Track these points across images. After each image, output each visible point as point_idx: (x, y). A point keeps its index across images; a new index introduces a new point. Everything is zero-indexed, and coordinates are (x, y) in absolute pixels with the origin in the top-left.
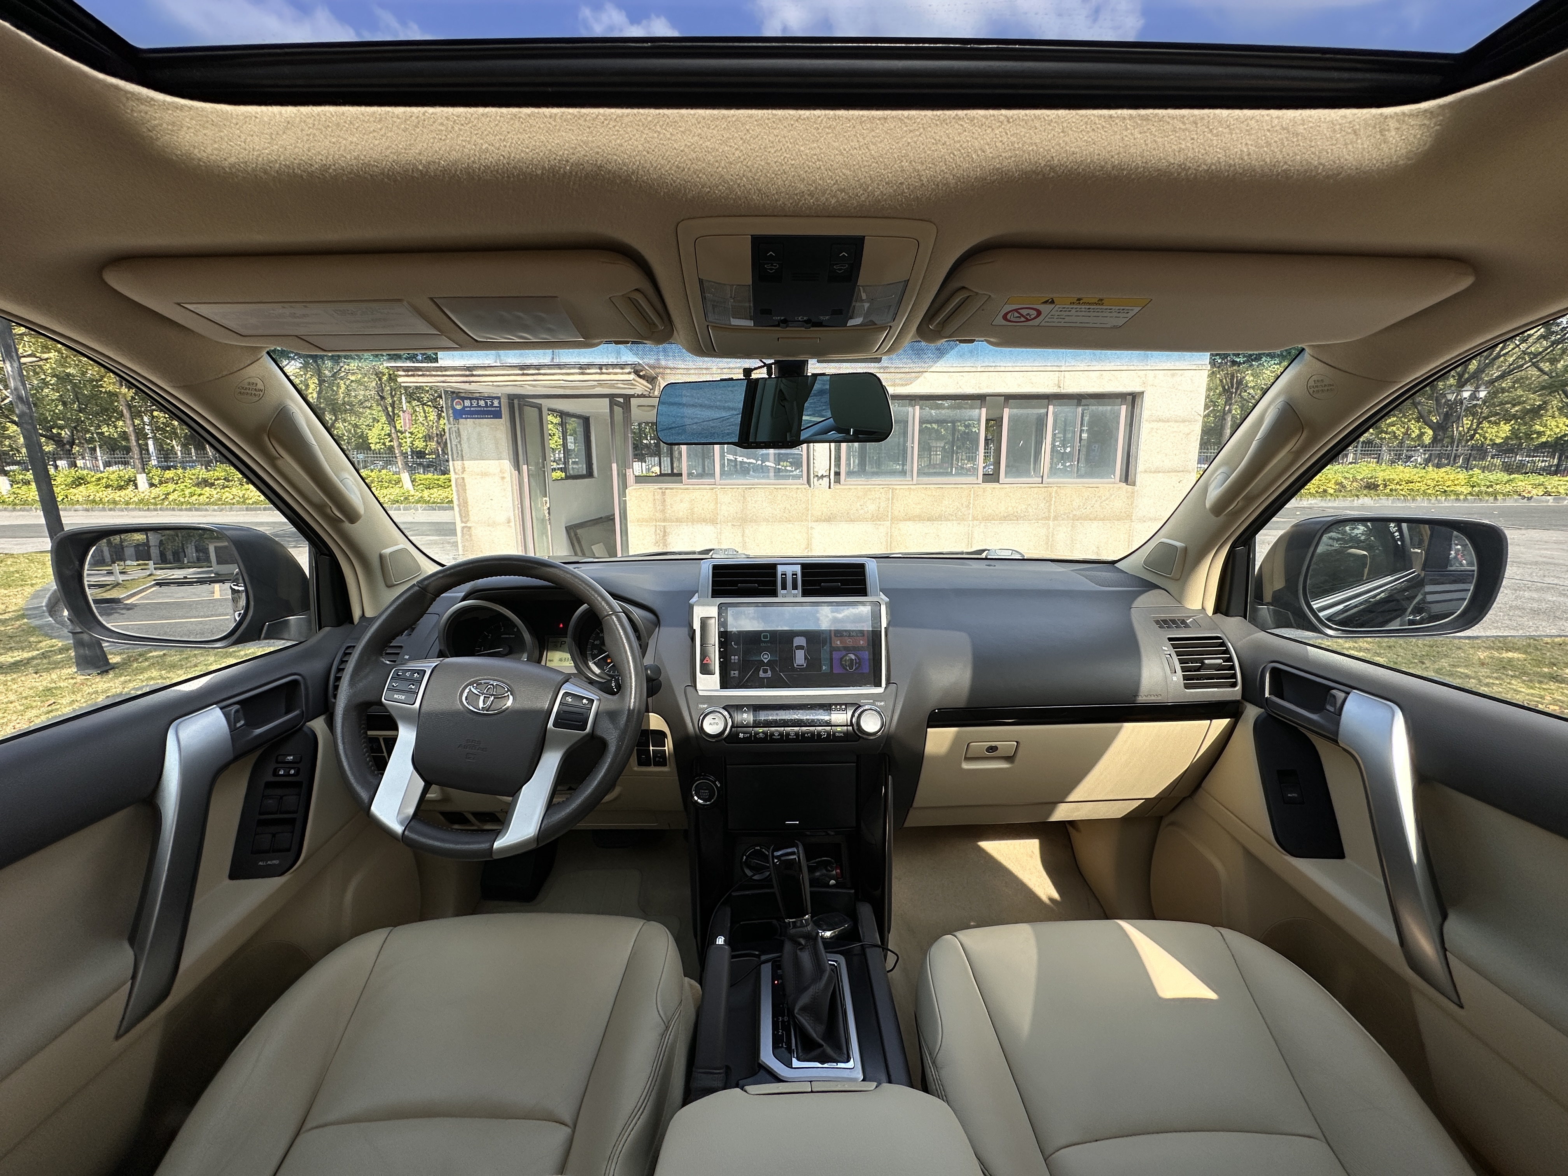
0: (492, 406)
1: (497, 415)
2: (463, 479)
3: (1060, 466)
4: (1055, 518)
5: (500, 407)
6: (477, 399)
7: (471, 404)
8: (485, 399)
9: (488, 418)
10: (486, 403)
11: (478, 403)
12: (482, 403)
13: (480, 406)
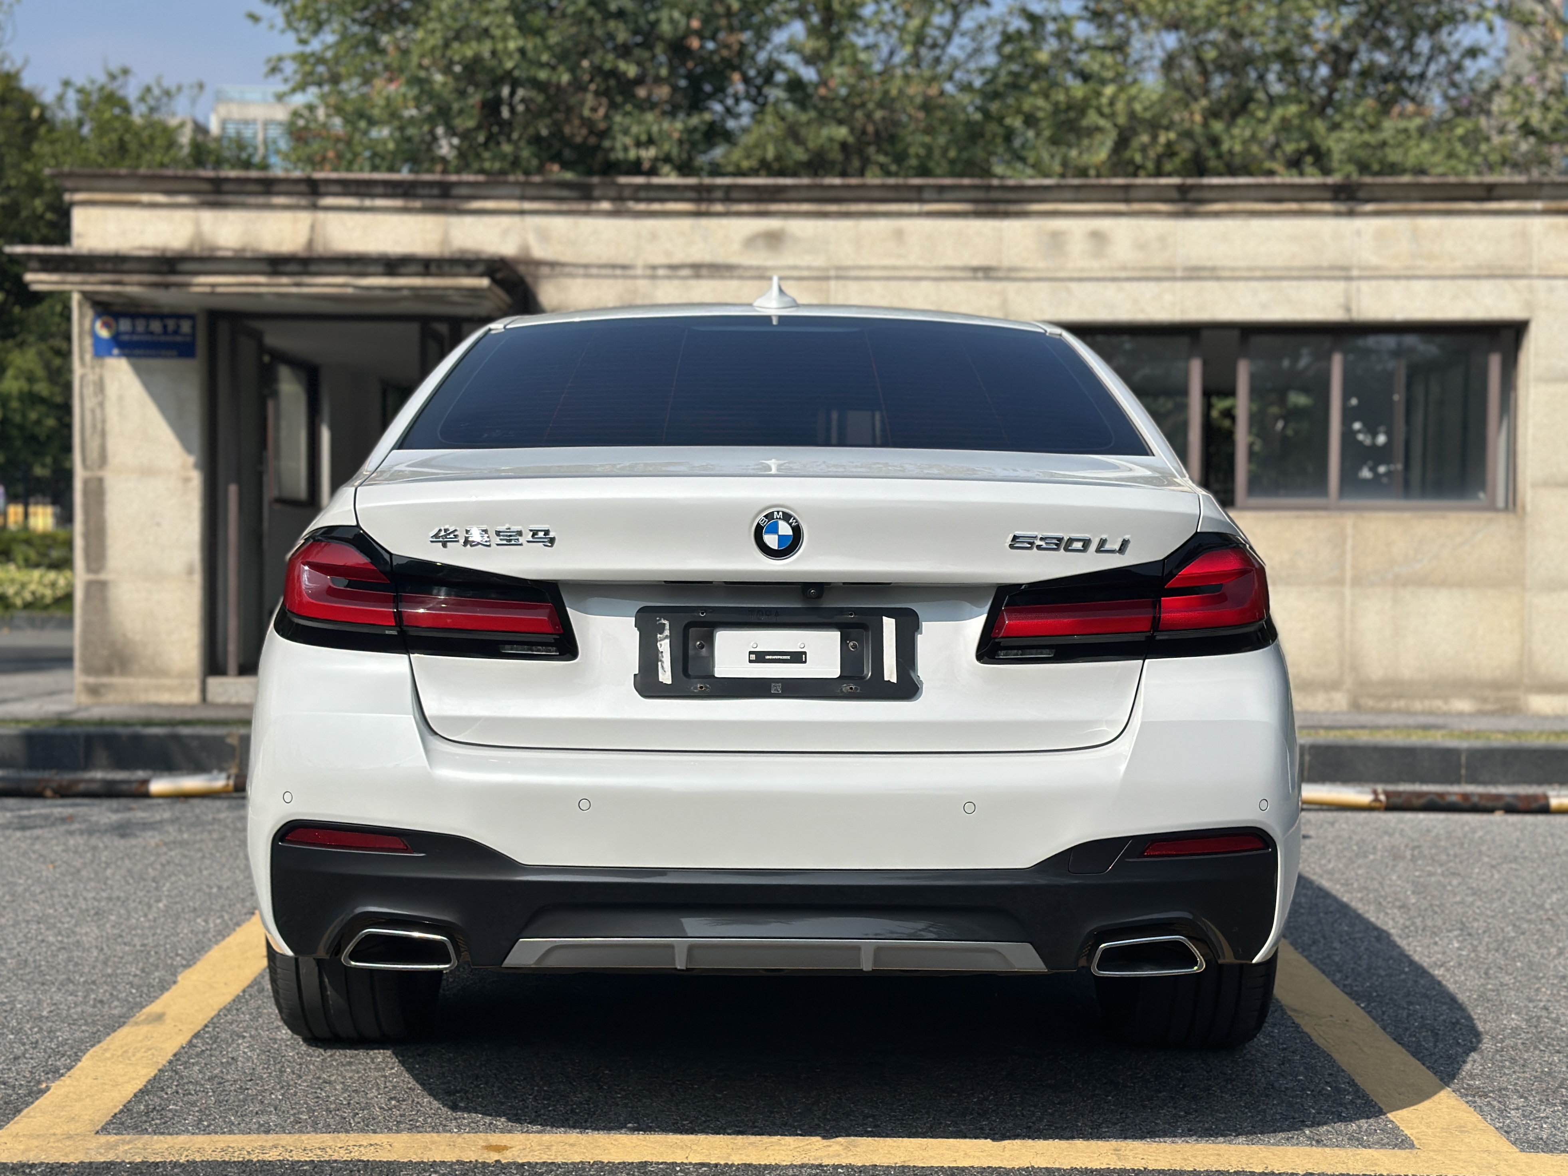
0: (176, 332)
1: (185, 350)
2: (100, 480)
3: (1366, 473)
4: (1357, 582)
5: (193, 335)
6: (148, 317)
7: (134, 326)
8: (162, 317)
9: (165, 357)
10: (165, 327)
11: (147, 326)
12: (156, 326)
13: (152, 333)
